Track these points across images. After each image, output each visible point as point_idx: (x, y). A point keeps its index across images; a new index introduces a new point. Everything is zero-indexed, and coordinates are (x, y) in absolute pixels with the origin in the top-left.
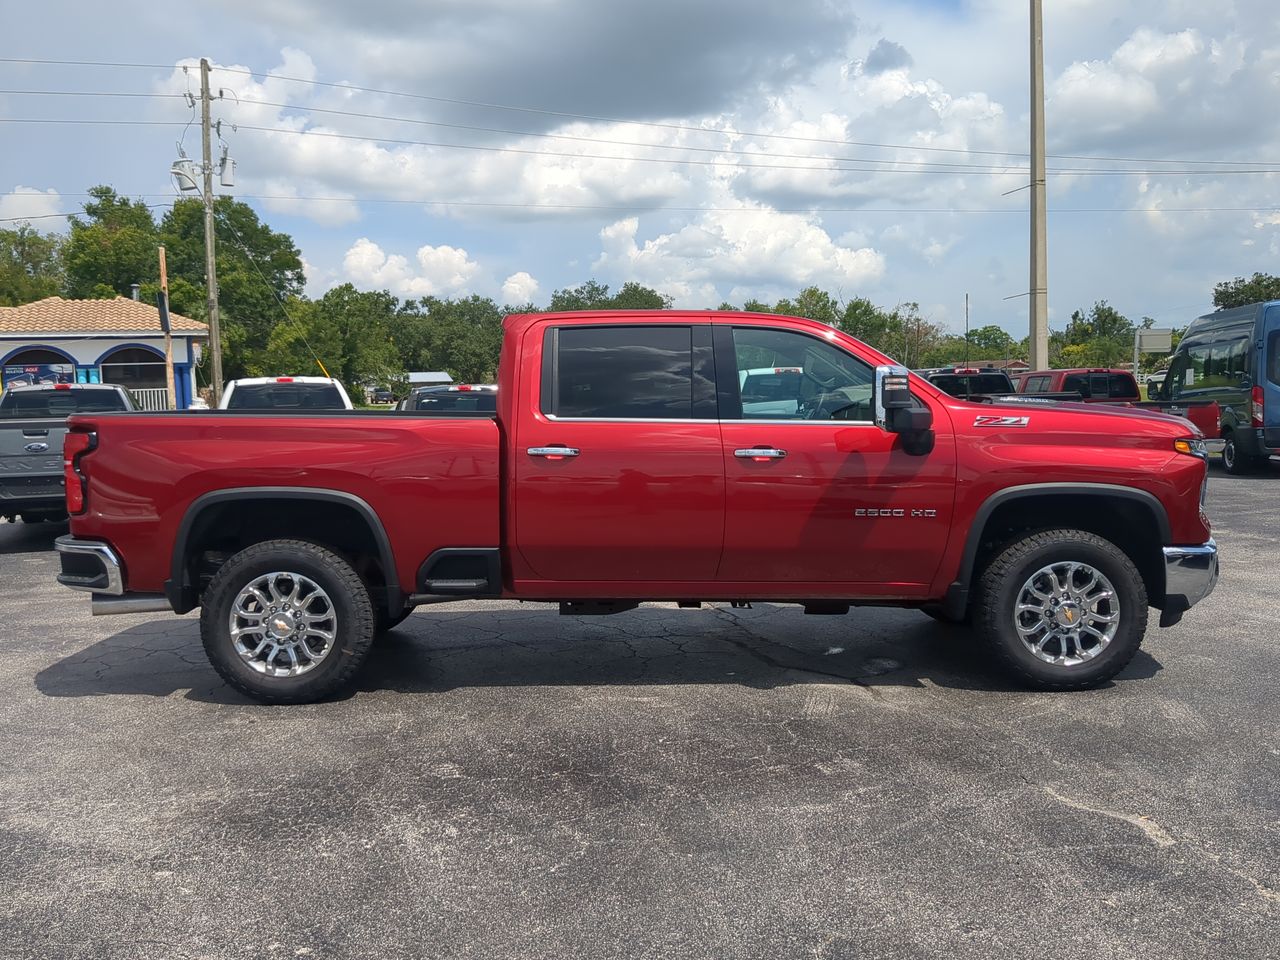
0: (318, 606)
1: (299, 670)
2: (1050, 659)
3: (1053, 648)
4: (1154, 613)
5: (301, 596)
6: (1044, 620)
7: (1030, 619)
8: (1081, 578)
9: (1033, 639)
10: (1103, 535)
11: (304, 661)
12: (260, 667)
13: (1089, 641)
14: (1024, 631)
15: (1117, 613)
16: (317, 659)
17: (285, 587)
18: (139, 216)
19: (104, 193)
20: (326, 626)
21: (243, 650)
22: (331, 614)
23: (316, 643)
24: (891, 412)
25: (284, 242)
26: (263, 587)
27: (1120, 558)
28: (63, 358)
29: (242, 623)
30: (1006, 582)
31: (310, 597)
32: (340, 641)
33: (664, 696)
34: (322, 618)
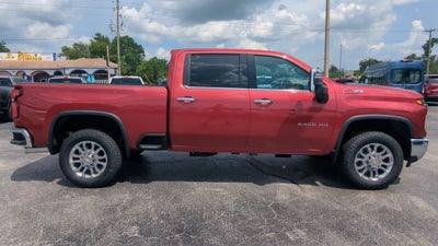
0: (101, 153)
1: (94, 176)
2: (366, 178)
3: (368, 174)
4: (405, 162)
5: (95, 149)
6: (365, 165)
7: (360, 163)
8: (379, 150)
9: (360, 171)
10: (389, 134)
11: (96, 173)
12: (80, 174)
13: (381, 172)
14: (357, 168)
15: (392, 163)
16: (100, 172)
17: (89, 146)
18: (107, 40)
19: (98, 35)
20: (104, 160)
21: (74, 168)
22: (105, 156)
23: (100, 166)
24: (317, 86)
25: (140, 46)
26: (81, 146)
27: (395, 143)
28: (85, 73)
29: (74, 159)
30: (352, 150)
31: (98, 150)
32: (108, 166)
33: (225, 188)
34: (102, 158)
